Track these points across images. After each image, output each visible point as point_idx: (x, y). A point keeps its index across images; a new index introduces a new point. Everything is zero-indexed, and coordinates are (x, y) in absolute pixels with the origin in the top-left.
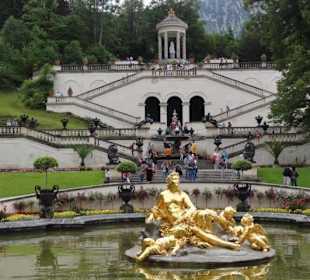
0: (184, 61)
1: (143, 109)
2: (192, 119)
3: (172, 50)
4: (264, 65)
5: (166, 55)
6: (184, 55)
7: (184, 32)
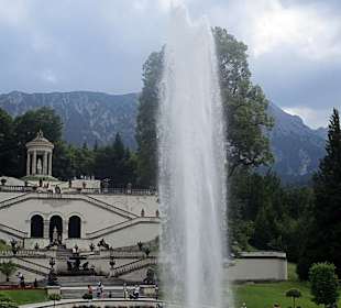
0: (50, 176)
1: (29, 225)
2: (70, 236)
3: (40, 167)
4: (129, 191)
5: (34, 171)
6: (50, 172)
7: (51, 151)
